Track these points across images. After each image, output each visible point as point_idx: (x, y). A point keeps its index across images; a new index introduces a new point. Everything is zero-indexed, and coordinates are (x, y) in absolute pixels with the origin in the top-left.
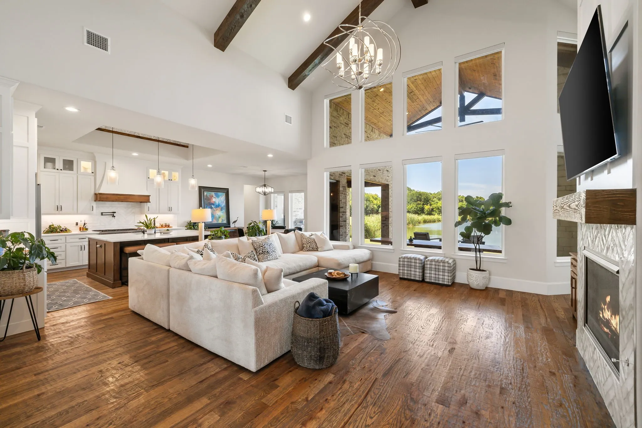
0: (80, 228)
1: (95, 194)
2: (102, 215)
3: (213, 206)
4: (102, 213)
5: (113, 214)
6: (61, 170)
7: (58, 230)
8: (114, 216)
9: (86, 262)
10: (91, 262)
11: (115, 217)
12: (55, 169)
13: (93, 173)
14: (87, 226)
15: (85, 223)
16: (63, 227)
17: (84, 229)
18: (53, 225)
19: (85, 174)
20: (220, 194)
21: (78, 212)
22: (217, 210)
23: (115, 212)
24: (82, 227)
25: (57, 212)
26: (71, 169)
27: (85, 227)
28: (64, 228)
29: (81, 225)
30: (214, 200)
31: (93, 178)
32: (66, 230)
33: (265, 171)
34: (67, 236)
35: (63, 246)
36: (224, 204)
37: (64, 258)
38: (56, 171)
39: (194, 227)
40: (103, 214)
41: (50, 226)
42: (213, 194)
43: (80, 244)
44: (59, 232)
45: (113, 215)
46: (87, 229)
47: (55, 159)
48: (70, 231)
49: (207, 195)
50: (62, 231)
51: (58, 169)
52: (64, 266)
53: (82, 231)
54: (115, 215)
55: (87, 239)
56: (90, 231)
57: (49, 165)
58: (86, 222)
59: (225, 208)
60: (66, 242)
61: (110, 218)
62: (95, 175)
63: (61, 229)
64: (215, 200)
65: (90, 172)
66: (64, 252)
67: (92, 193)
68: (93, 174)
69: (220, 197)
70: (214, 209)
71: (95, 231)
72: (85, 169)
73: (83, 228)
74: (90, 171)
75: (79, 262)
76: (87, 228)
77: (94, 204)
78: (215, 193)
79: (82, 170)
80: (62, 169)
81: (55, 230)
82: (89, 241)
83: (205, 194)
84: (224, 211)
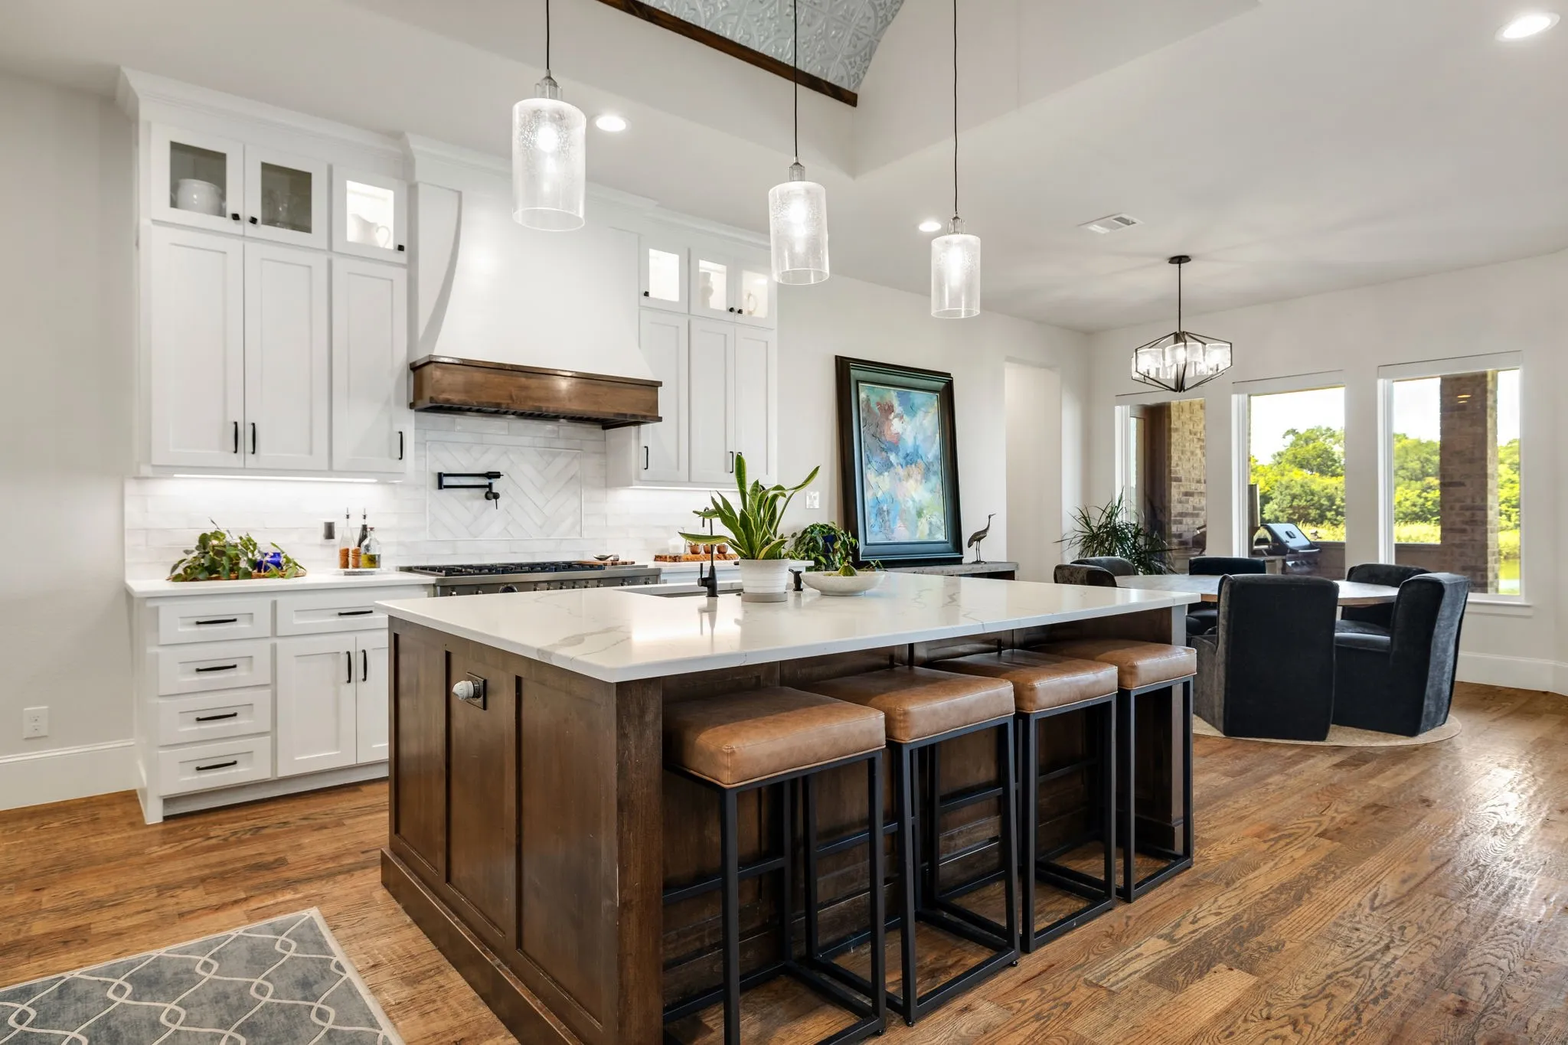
0: (345, 554)
1: (415, 368)
2: (441, 486)
3: (893, 457)
4: (441, 476)
5: (486, 482)
6: (254, 221)
7: (243, 564)
8: (492, 495)
9: (379, 748)
10: (404, 749)
11: (496, 496)
12: (221, 212)
13: (401, 248)
14: (378, 544)
15: (365, 528)
16: (265, 545)
17: (363, 560)
18: (216, 535)
19: (366, 255)
20: (918, 397)
21: (336, 467)
22: (909, 476)
23: (497, 475)
24: (353, 546)
25: (236, 460)
26: (300, 221)
27: (367, 547)
28: (271, 550)
29: (347, 535)
30: (896, 426)
31: (400, 276)
32: (278, 565)
33: (1179, 260)
34: (280, 599)
35: (261, 652)
36: (933, 450)
37: (268, 728)
38: (227, 224)
39: (827, 557)
40: (447, 481)
41: (204, 540)
42: (892, 395)
43: (347, 643)
44: (248, 575)
45: (490, 484)
46: (373, 561)
47: (222, 157)
48: (297, 570)
49: (868, 400)
50: (258, 565)
51: (236, 217)
52: (267, 775)
53: (350, 569)
54: (497, 485)
55: (381, 619)
56: (387, 573)
57: (197, 190)
58: (369, 524)
59: (937, 467)
60: (274, 634)
61: (475, 501)
62: (412, 265)
63: (258, 557)
64: (900, 426)
65: (391, 245)
66: (268, 692)
67: (400, 360)
68: (402, 257)
69: (920, 414)
70: (899, 469)
71: (409, 570)
72: (367, 226)
73: (357, 554)
74: (386, 239)
75: (337, 748)
76: (372, 552)
77: (408, 422)
78: (899, 395)
79: (353, 234)
80: (258, 216)
81: (225, 560)
82: (396, 639)
83: (862, 395)
84: (936, 482)
